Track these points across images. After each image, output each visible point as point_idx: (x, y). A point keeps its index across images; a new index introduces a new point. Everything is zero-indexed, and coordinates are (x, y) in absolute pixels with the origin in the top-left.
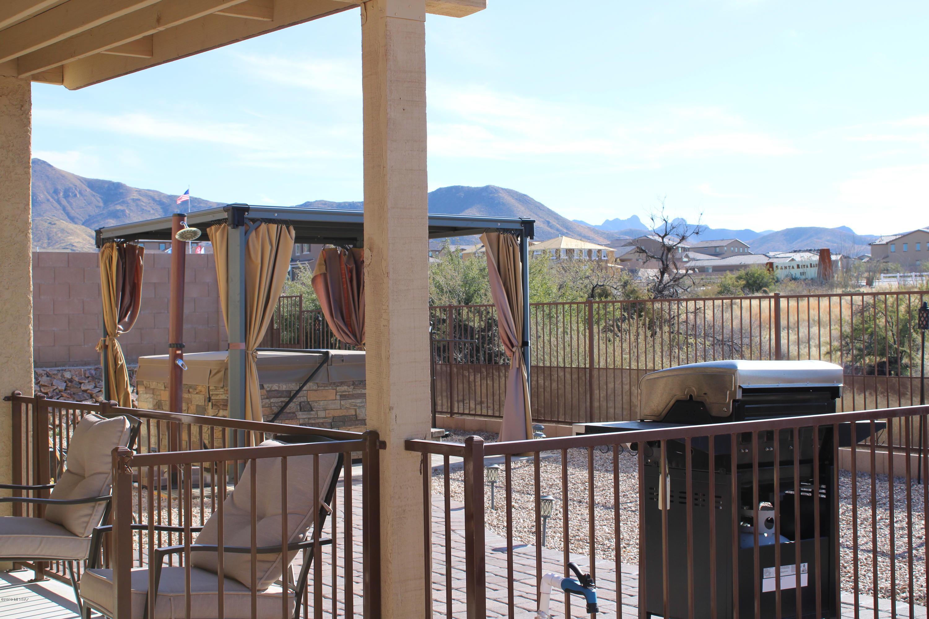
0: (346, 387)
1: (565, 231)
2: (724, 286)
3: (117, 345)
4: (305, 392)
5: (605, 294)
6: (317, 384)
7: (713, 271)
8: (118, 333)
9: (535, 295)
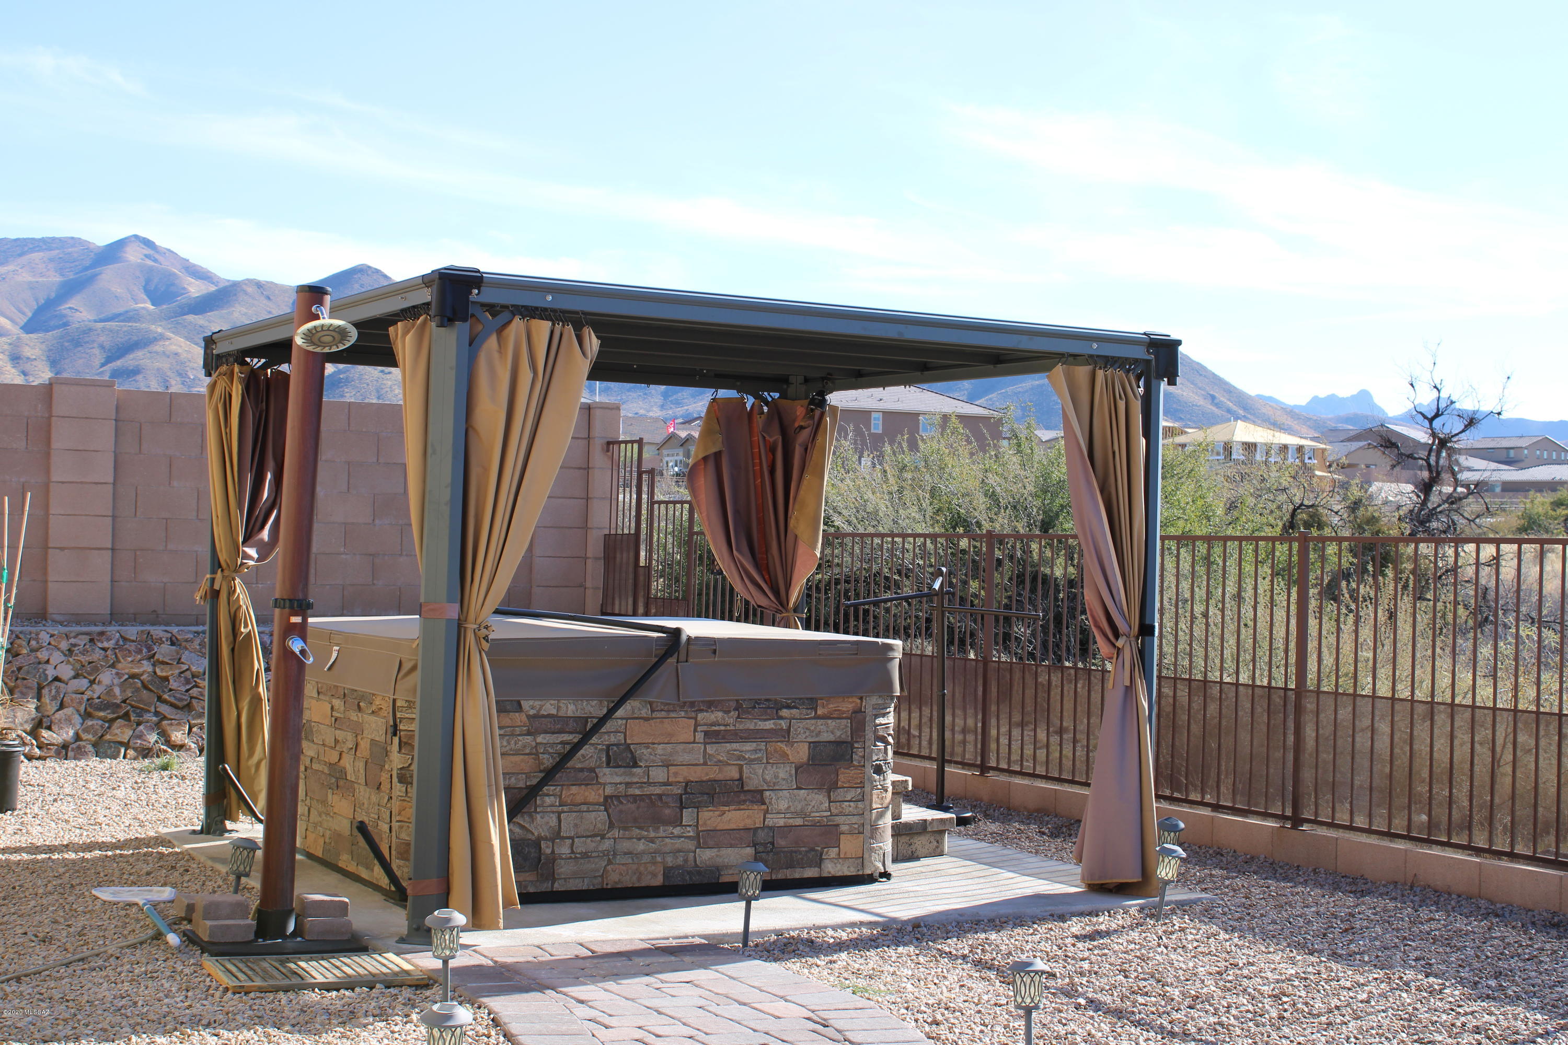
0: (720, 714)
1: (1241, 412)
2: (1530, 518)
3: (238, 590)
4: (620, 722)
5: (1316, 521)
6: (651, 703)
7: (1503, 490)
8: (242, 564)
9: (1179, 518)
